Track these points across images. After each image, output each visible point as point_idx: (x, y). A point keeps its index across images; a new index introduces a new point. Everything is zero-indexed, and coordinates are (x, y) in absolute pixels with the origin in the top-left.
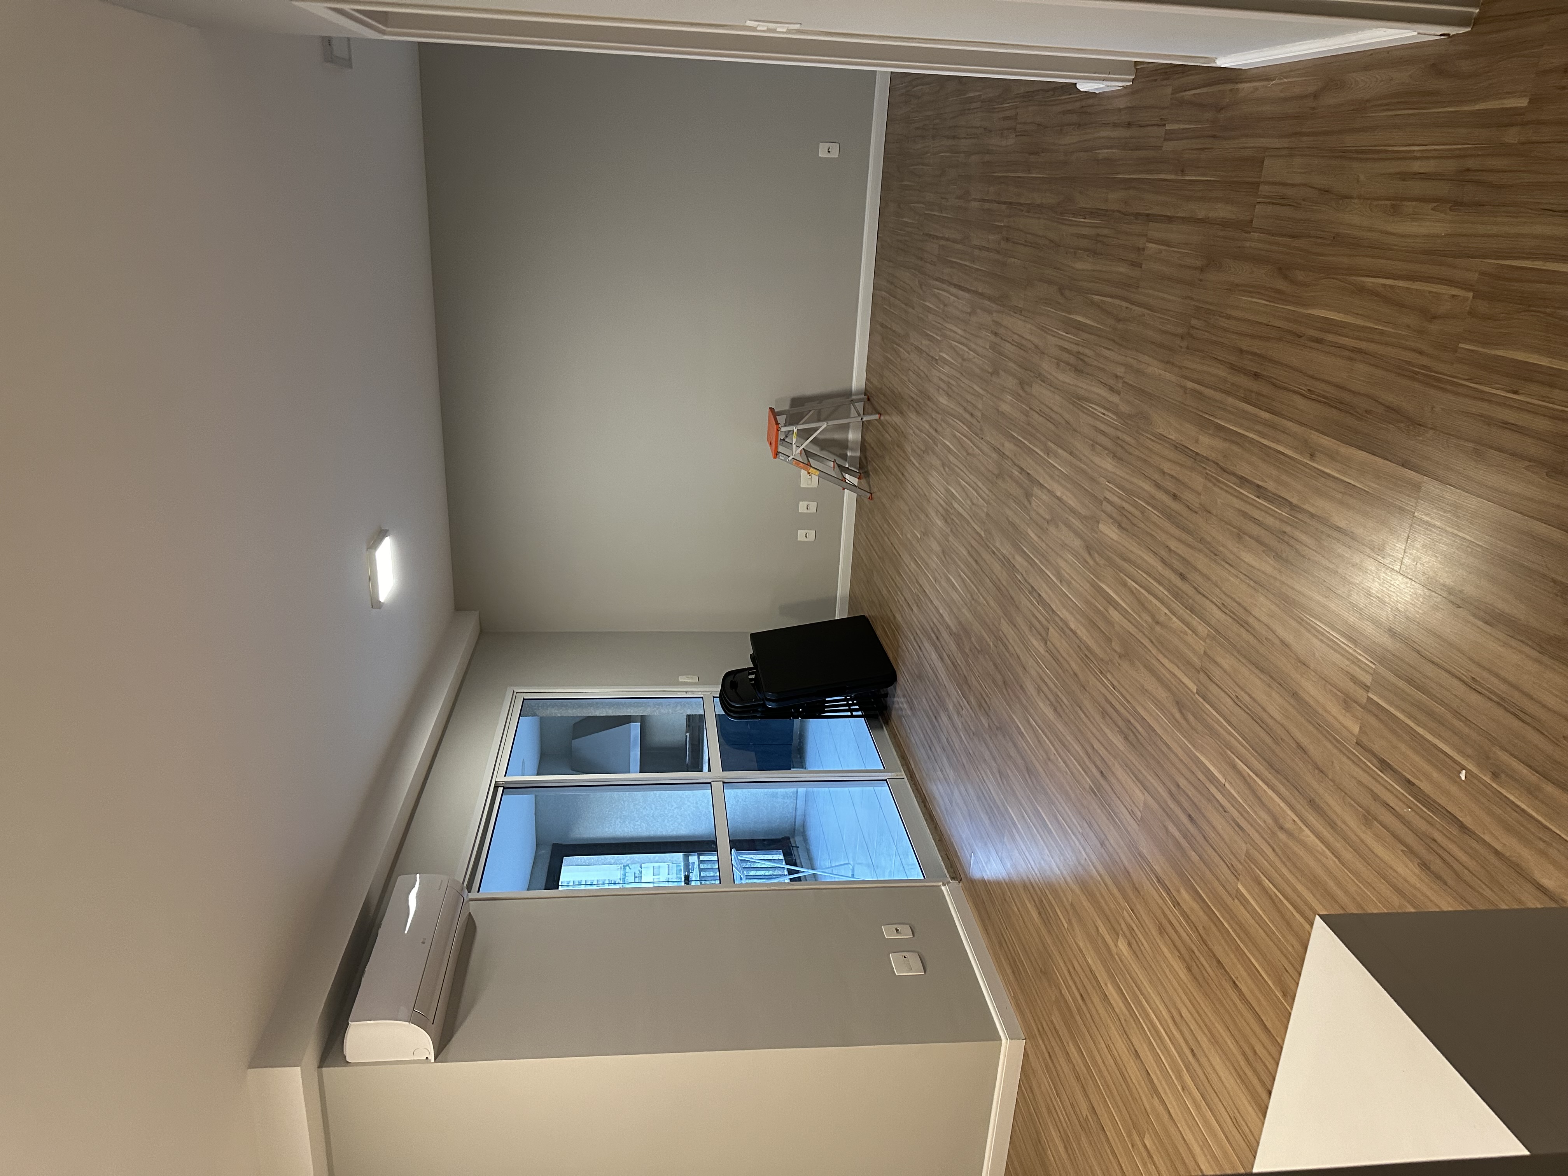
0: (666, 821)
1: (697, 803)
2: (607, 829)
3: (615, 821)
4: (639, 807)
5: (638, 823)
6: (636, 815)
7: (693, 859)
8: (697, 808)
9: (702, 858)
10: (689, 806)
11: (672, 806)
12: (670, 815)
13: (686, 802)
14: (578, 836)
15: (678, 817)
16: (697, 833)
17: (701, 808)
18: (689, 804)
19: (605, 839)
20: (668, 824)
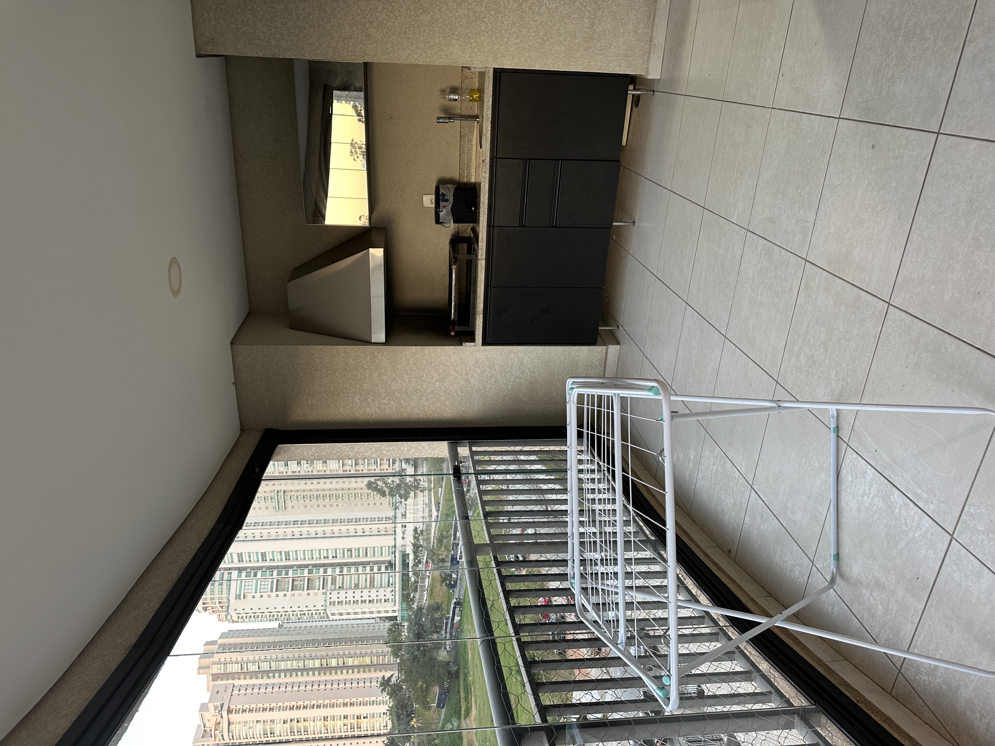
0: (424, 398)
1: (466, 374)
2: (341, 409)
3: (353, 398)
4: (385, 378)
5: (384, 401)
6: (382, 390)
7: (463, 451)
8: (467, 381)
9: (474, 449)
10: (456, 378)
11: (433, 377)
12: (429, 390)
13: (452, 372)
14: (301, 418)
15: (441, 393)
16: (466, 416)
17: (472, 381)
18: (455, 374)
19: (340, 423)
20: (426, 404)
